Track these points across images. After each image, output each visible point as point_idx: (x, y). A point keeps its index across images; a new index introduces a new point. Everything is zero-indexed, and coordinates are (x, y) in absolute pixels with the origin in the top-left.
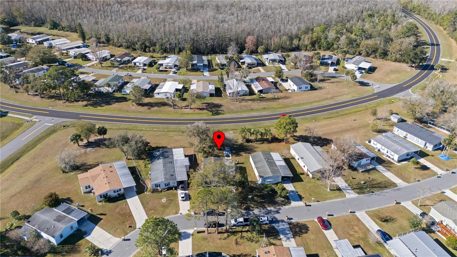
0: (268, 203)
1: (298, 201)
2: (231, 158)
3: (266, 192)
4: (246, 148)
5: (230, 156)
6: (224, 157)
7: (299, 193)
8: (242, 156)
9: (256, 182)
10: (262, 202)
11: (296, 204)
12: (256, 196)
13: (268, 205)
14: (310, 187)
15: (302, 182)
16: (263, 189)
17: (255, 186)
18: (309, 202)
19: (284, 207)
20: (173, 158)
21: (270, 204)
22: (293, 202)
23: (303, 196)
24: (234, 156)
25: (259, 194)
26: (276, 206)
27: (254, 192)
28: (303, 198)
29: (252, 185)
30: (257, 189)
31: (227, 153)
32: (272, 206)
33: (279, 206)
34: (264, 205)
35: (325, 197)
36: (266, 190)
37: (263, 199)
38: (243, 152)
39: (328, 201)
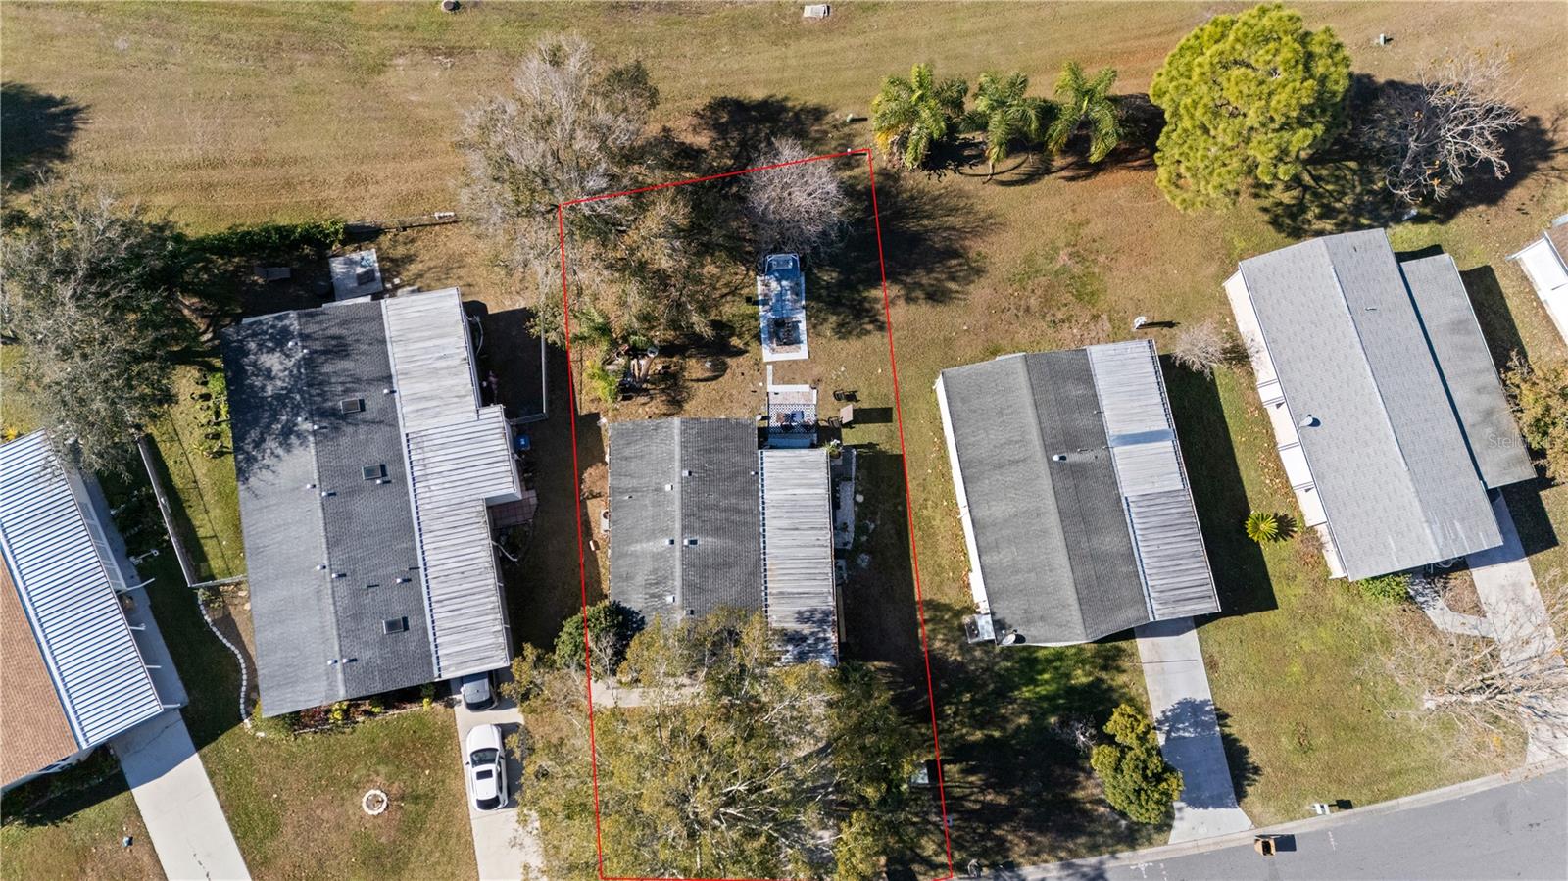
0: (1029, 824)
1: (1218, 802)
2: (801, 353)
3: (1024, 720)
4: (913, 225)
5: (802, 327)
6: (757, 337)
7: (1233, 730)
8: (881, 327)
9: (966, 620)
10: (992, 816)
11: (1202, 831)
12: (960, 752)
13: (1030, 841)
14: (1308, 665)
15: (1267, 618)
16: (1005, 688)
17: (954, 655)
18: (1289, 814)
19: (1125, 855)
20: (388, 419)
21: (1041, 831)
22: (1189, 811)
23: (1253, 758)
24: (827, 330)
25: (978, 735)
26: (1074, 854)
27: (949, 710)
28: (1257, 770)
29: (937, 644)
30: (971, 683)
31: (780, 295)
32: (1052, 850)
33: (1094, 849)
34: (1002, 846)
35: (1390, 765)
36: (1026, 692)
37: (1000, 787)
38: (894, 278)
39: (1405, 802)
